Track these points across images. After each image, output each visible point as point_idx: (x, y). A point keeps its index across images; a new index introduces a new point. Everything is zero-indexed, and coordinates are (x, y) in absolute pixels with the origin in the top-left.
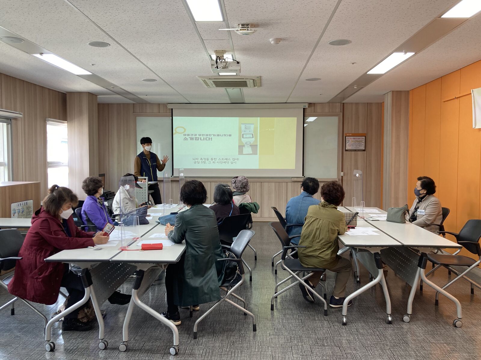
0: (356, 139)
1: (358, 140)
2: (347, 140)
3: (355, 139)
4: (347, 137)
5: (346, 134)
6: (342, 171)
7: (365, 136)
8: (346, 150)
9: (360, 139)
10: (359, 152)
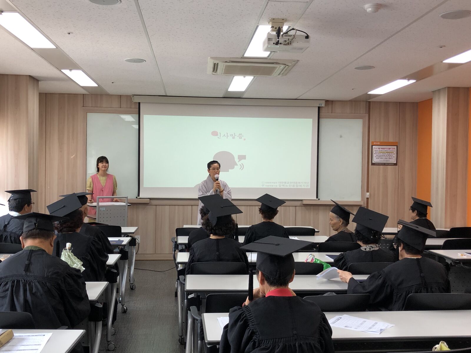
0: (386, 150)
1: (389, 150)
2: (374, 150)
3: (384, 149)
4: (373, 146)
5: (373, 142)
6: (368, 191)
7: (397, 146)
8: (373, 164)
9: (390, 150)
10: (389, 166)
